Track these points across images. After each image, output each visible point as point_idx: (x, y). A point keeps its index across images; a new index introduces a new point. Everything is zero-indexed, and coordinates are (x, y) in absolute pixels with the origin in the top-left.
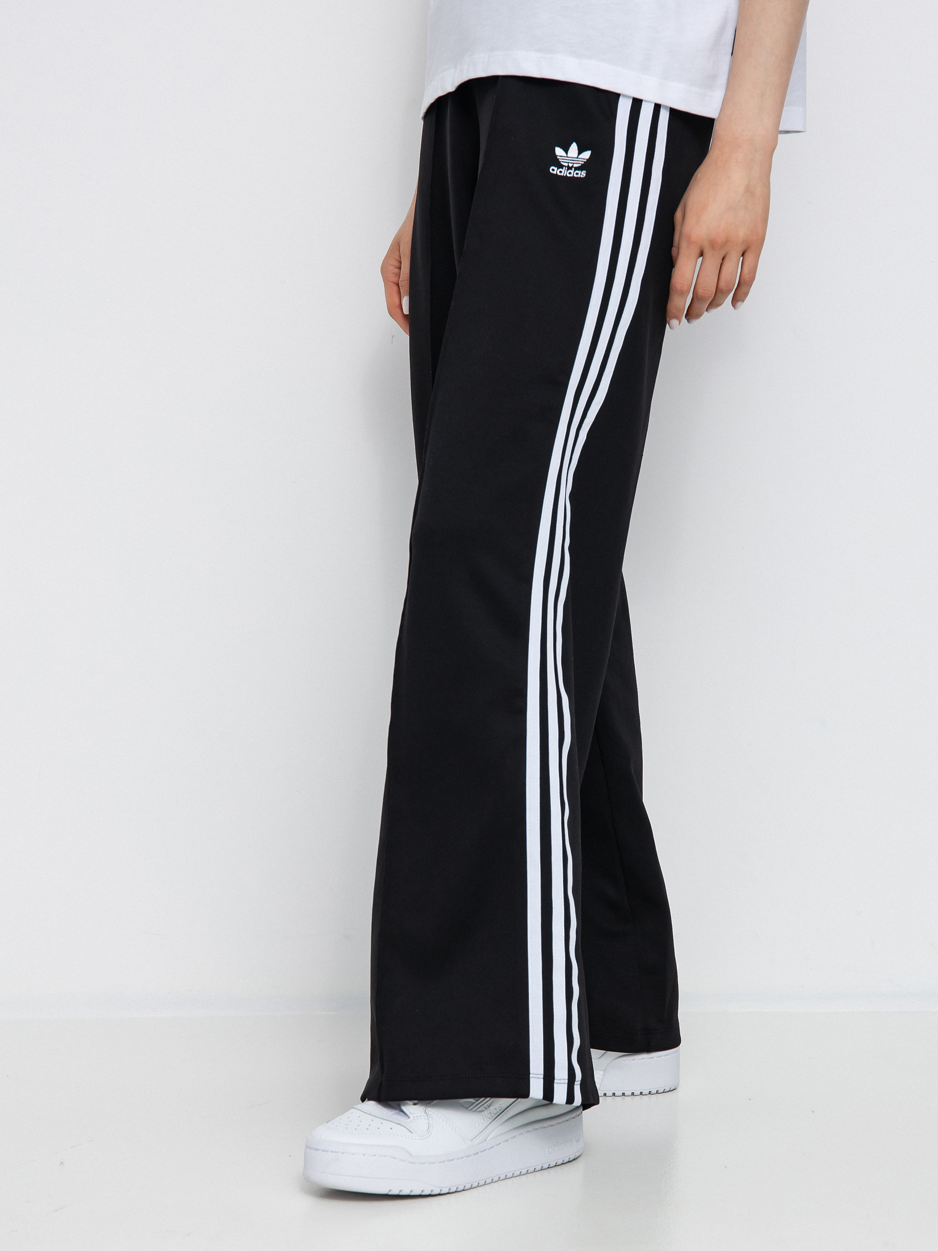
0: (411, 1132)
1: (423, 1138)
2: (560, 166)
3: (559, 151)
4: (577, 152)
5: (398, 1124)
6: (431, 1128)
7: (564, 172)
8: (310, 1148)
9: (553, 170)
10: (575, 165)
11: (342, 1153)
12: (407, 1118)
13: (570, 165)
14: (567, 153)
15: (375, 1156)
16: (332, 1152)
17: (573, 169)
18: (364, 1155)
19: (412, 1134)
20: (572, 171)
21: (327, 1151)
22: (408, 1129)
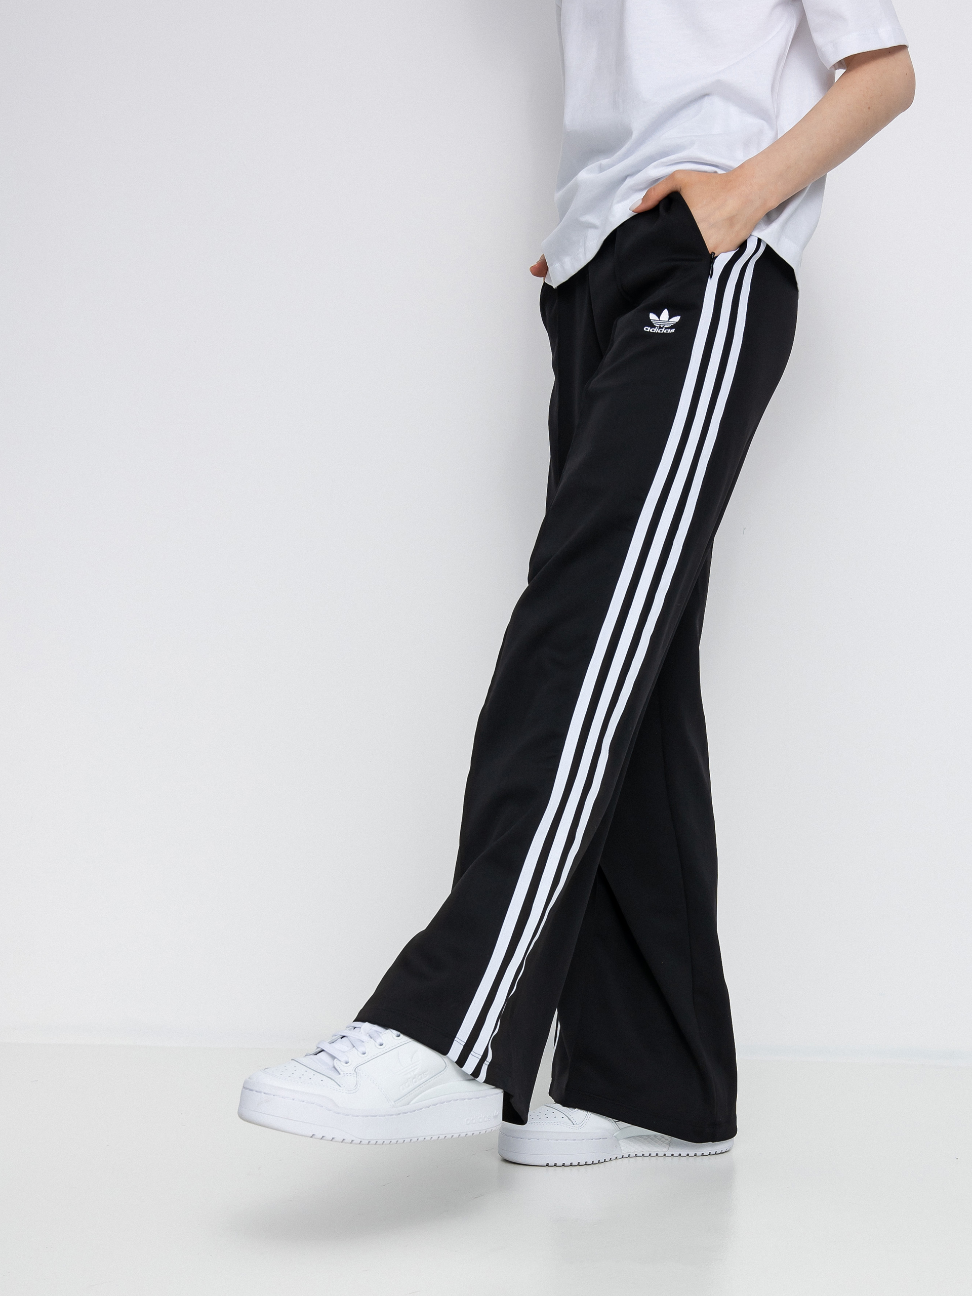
0: (340, 1086)
1: (349, 1092)
2: (653, 326)
3: (652, 316)
4: (668, 317)
5: (328, 1077)
6: (359, 1085)
7: (656, 330)
8: (247, 1089)
9: (648, 329)
10: (665, 326)
11: (274, 1095)
12: (337, 1074)
13: (662, 326)
14: (659, 318)
15: (303, 1101)
16: (264, 1093)
17: (664, 328)
18: (293, 1100)
19: (340, 1088)
20: (663, 330)
21: (260, 1092)
22: (337, 1084)
